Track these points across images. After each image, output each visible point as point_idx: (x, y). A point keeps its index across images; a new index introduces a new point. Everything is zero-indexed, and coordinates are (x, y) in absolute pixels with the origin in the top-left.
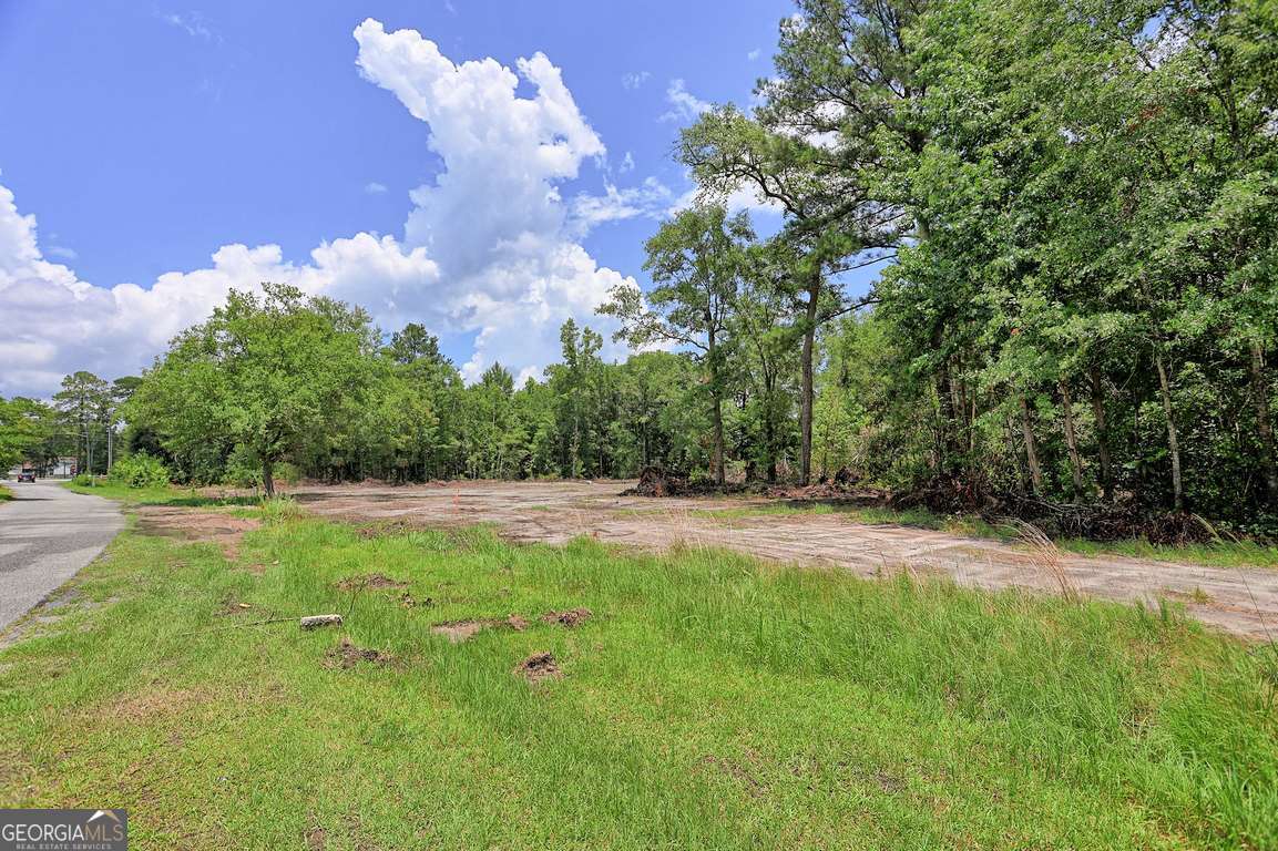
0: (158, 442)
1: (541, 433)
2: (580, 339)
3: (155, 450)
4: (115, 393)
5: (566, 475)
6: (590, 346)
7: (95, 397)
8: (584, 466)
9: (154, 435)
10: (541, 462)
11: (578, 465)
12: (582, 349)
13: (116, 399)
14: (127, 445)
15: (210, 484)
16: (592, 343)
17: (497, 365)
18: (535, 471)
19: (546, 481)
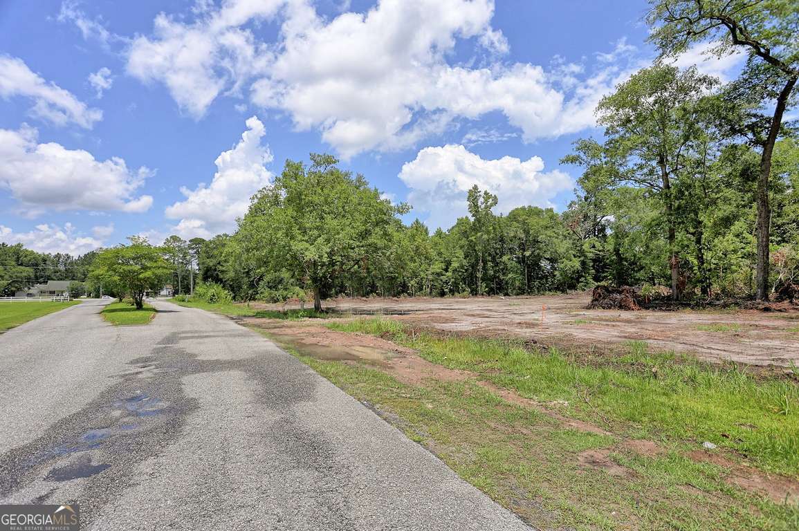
0: (217, 275)
1: (455, 265)
2: (482, 200)
3: (217, 280)
4: (190, 248)
5: (474, 293)
6: (489, 204)
7: (181, 250)
8: (486, 287)
9: (215, 270)
10: (456, 284)
11: (482, 287)
12: (483, 206)
13: (190, 251)
14: (200, 277)
15: (250, 300)
16: (490, 201)
17: (417, 221)
18: (451, 291)
19: (461, 297)
